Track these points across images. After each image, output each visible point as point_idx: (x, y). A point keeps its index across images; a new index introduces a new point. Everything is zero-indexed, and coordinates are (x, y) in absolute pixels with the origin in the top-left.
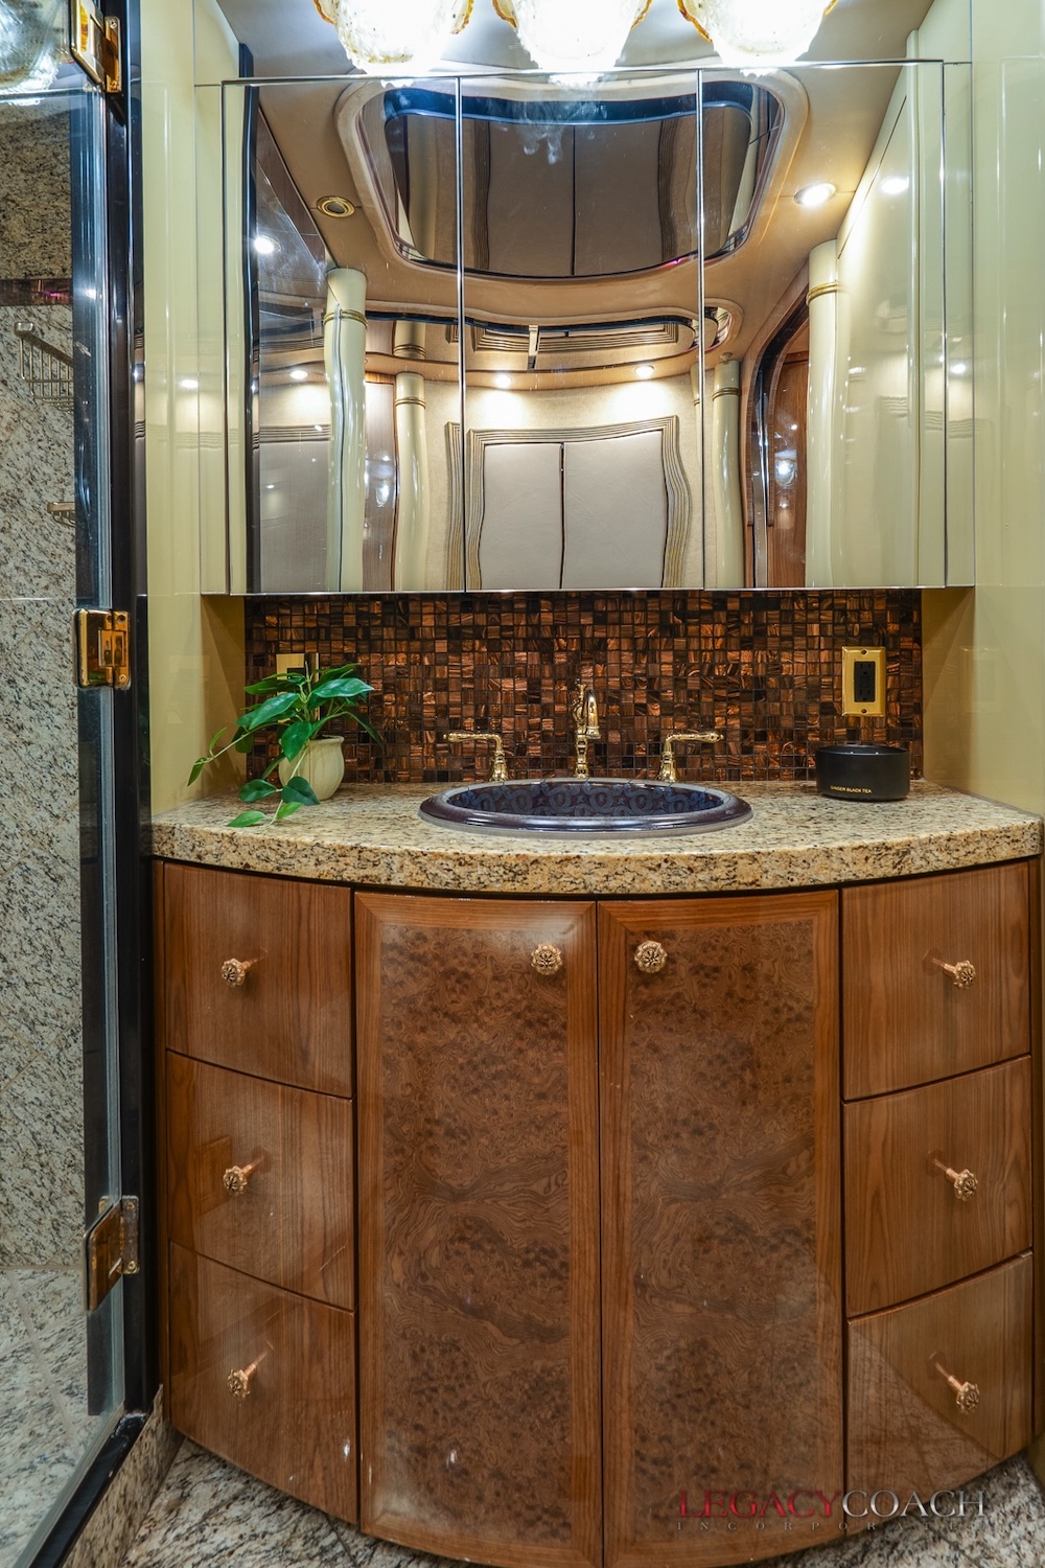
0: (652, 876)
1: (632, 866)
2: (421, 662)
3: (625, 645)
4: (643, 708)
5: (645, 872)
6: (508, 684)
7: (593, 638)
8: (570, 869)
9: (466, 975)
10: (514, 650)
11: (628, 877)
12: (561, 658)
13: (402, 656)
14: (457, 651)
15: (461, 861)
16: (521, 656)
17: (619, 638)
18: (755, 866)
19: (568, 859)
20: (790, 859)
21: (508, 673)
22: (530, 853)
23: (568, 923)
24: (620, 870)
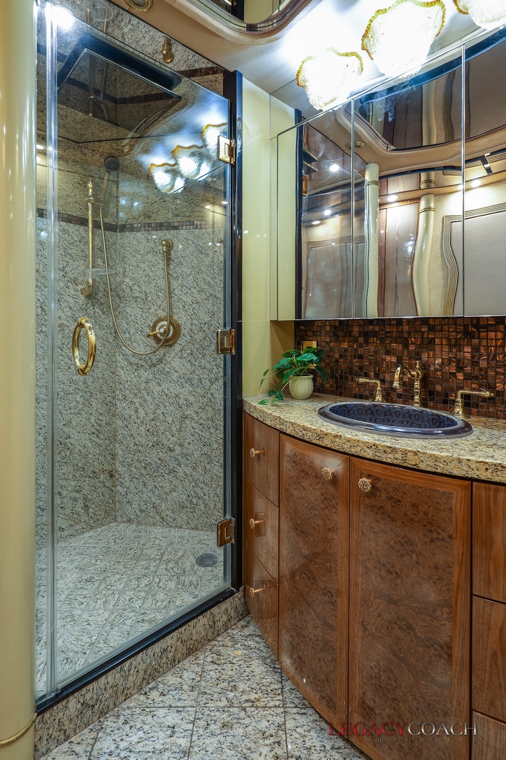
0: (368, 450)
1: (360, 444)
2: (353, 346)
3: (444, 342)
4: (454, 374)
5: (365, 448)
6: (388, 358)
7: (428, 338)
8: (337, 440)
9: (307, 473)
10: (391, 342)
11: (359, 449)
12: (412, 348)
13: (346, 343)
14: (367, 342)
15: (305, 429)
16: (394, 345)
17: (442, 338)
18: (416, 457)
19: (337, 436)
20: (436, 459)
21: (388, 353)
22: (325, 430)
23: (339, 462)
24: (356, 445)
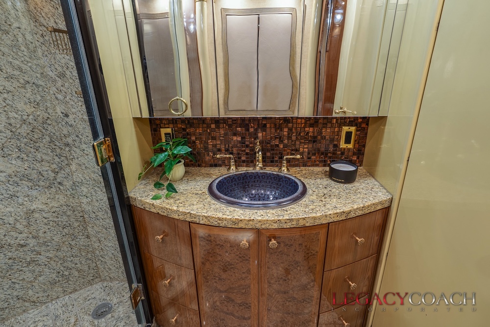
0: (274, 224)
1: (269, 222)
2: (207, 131)
3: (273, 125)
4: (277, 146)
5: (272, 223)
6: (235, 138)
7: (262, 123)
8: (251, 222)
10: (236, 127)
11: (268, 225)
12: (252, 130)
13: (201, 129)
14: (218, 127)
15: (219, 219)
16: (239, 129)
17: (271, 124)
18: (305, 221)
19: (250, 220)
20: (315, 218)
21: (235, 135)
22: (239, 218)
23: (251, 234)
24: (265, 223)
